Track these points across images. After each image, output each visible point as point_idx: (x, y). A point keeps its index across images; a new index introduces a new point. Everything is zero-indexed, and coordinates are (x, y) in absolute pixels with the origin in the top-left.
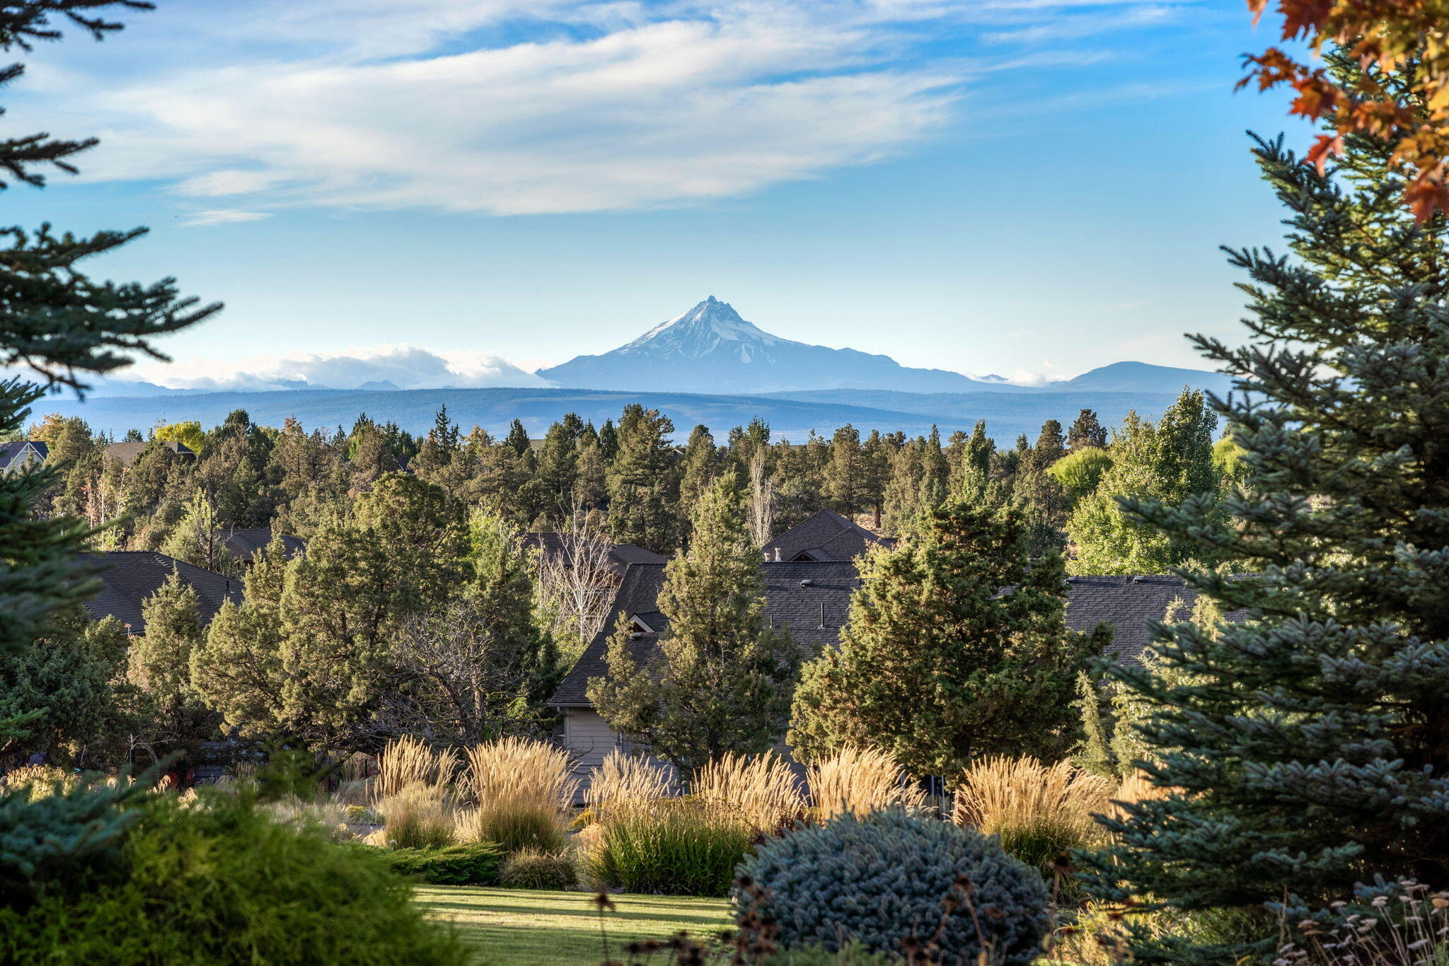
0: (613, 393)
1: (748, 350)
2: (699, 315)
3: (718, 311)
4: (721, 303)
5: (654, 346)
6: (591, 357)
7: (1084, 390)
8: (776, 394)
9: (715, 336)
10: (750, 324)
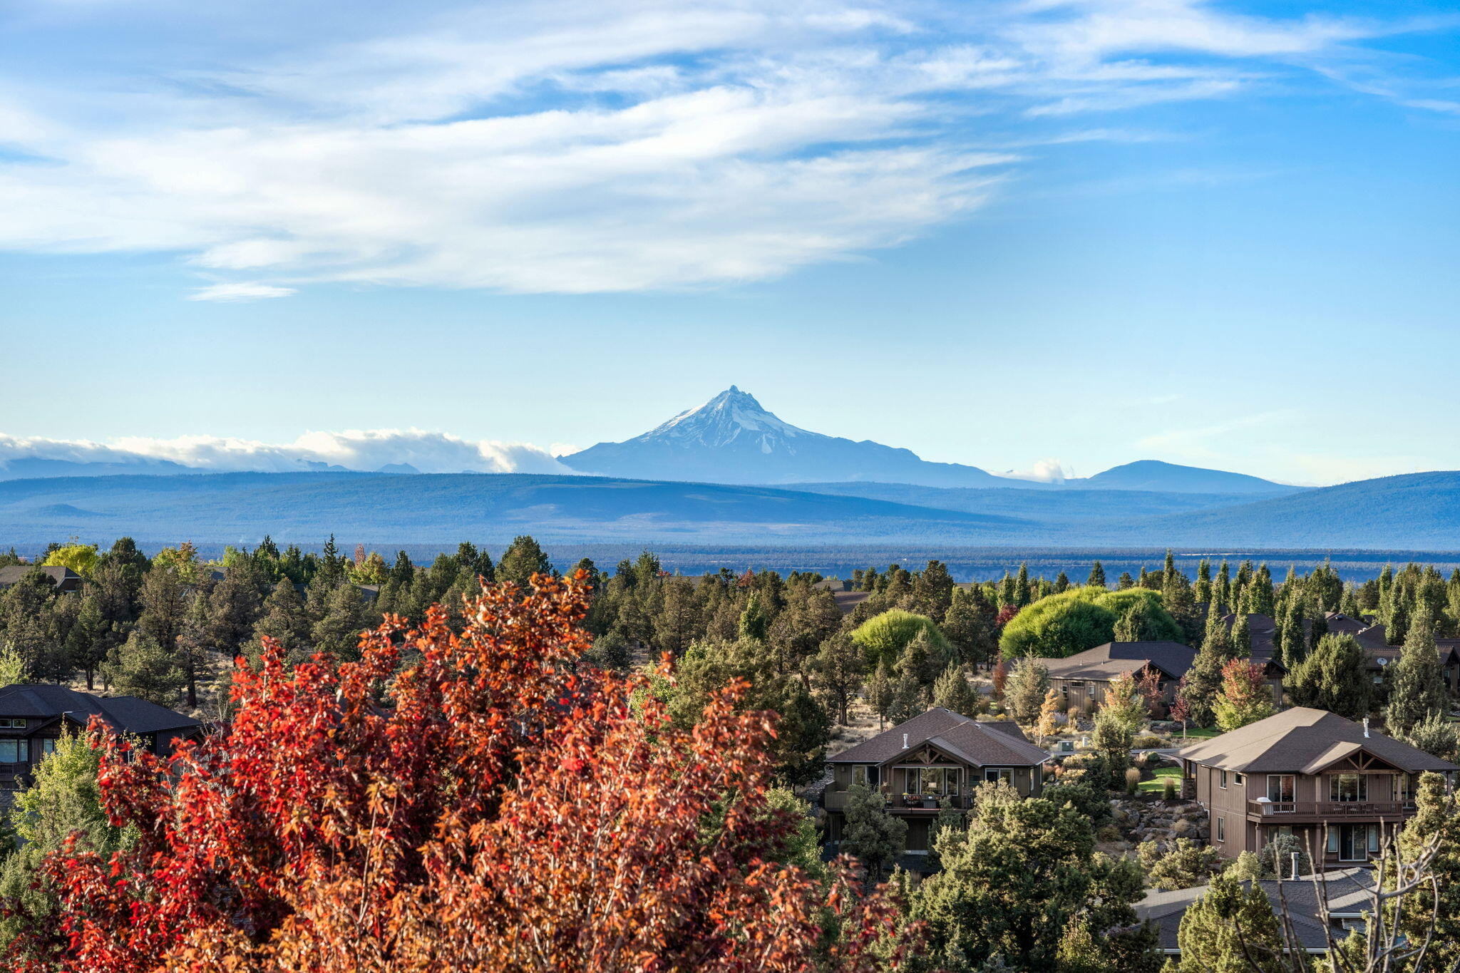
0: (631, 481)
1: (769, 441)
2: (721, 405)
3: (740, 401)
4: (744, 394)
5: (675, 434)
6: (612, 445)
7: (1103, 488)
8: (795, 485)
9: (736, 425)
10: (771, 415)
